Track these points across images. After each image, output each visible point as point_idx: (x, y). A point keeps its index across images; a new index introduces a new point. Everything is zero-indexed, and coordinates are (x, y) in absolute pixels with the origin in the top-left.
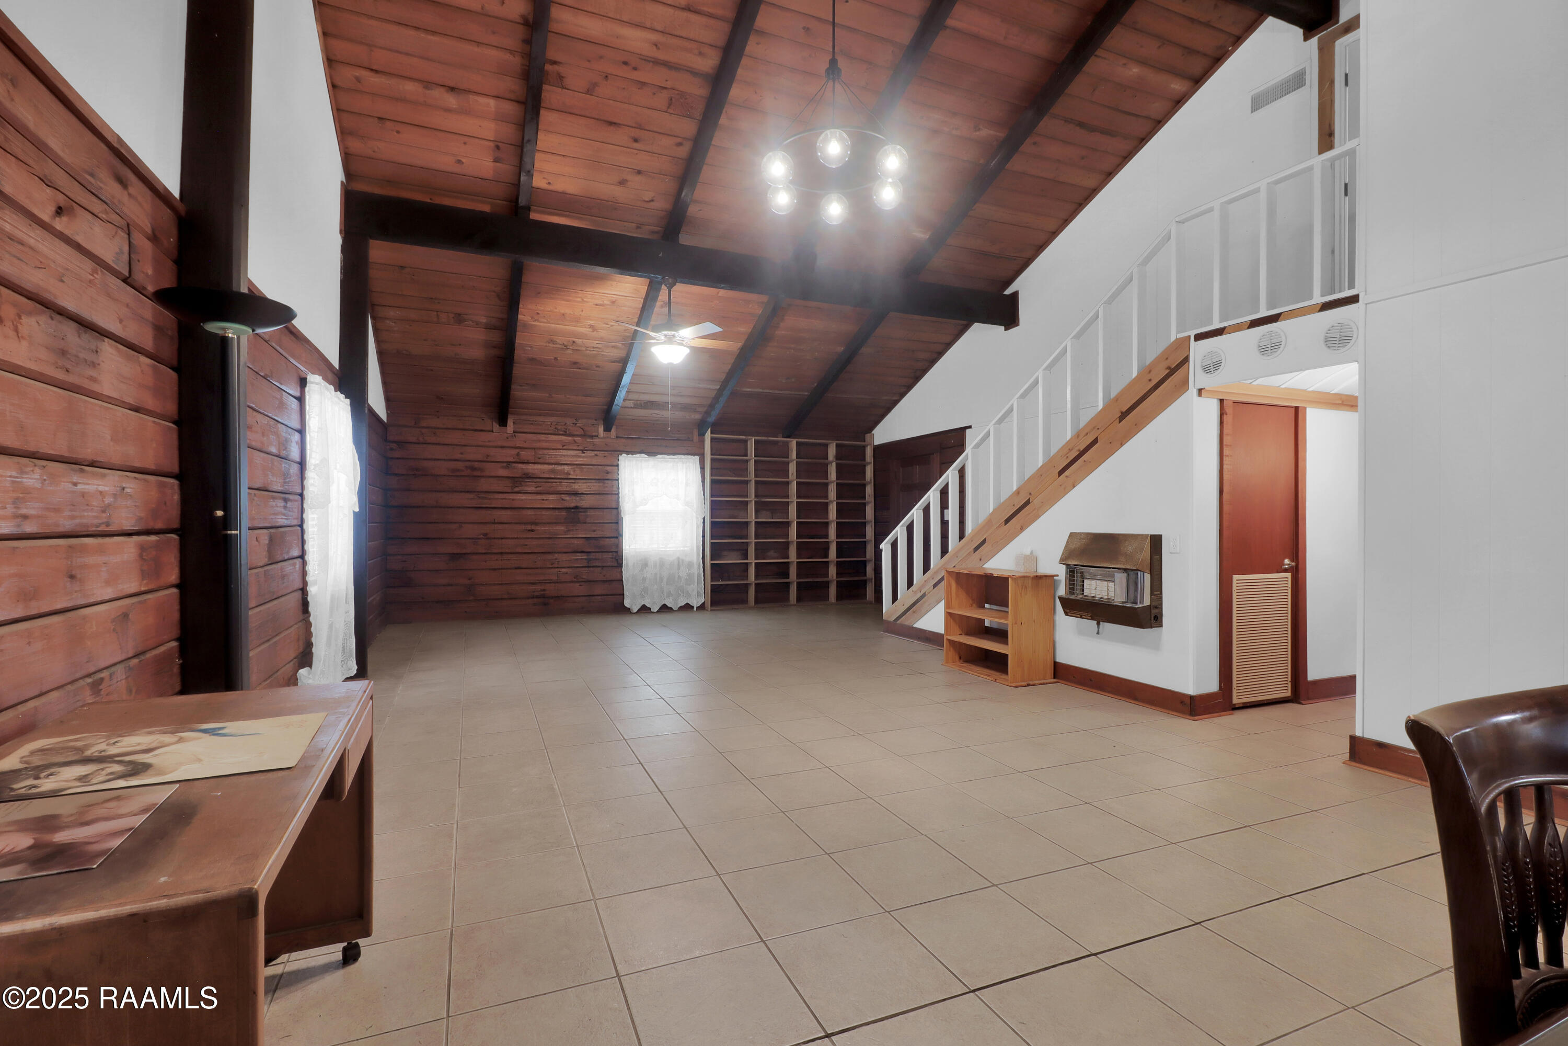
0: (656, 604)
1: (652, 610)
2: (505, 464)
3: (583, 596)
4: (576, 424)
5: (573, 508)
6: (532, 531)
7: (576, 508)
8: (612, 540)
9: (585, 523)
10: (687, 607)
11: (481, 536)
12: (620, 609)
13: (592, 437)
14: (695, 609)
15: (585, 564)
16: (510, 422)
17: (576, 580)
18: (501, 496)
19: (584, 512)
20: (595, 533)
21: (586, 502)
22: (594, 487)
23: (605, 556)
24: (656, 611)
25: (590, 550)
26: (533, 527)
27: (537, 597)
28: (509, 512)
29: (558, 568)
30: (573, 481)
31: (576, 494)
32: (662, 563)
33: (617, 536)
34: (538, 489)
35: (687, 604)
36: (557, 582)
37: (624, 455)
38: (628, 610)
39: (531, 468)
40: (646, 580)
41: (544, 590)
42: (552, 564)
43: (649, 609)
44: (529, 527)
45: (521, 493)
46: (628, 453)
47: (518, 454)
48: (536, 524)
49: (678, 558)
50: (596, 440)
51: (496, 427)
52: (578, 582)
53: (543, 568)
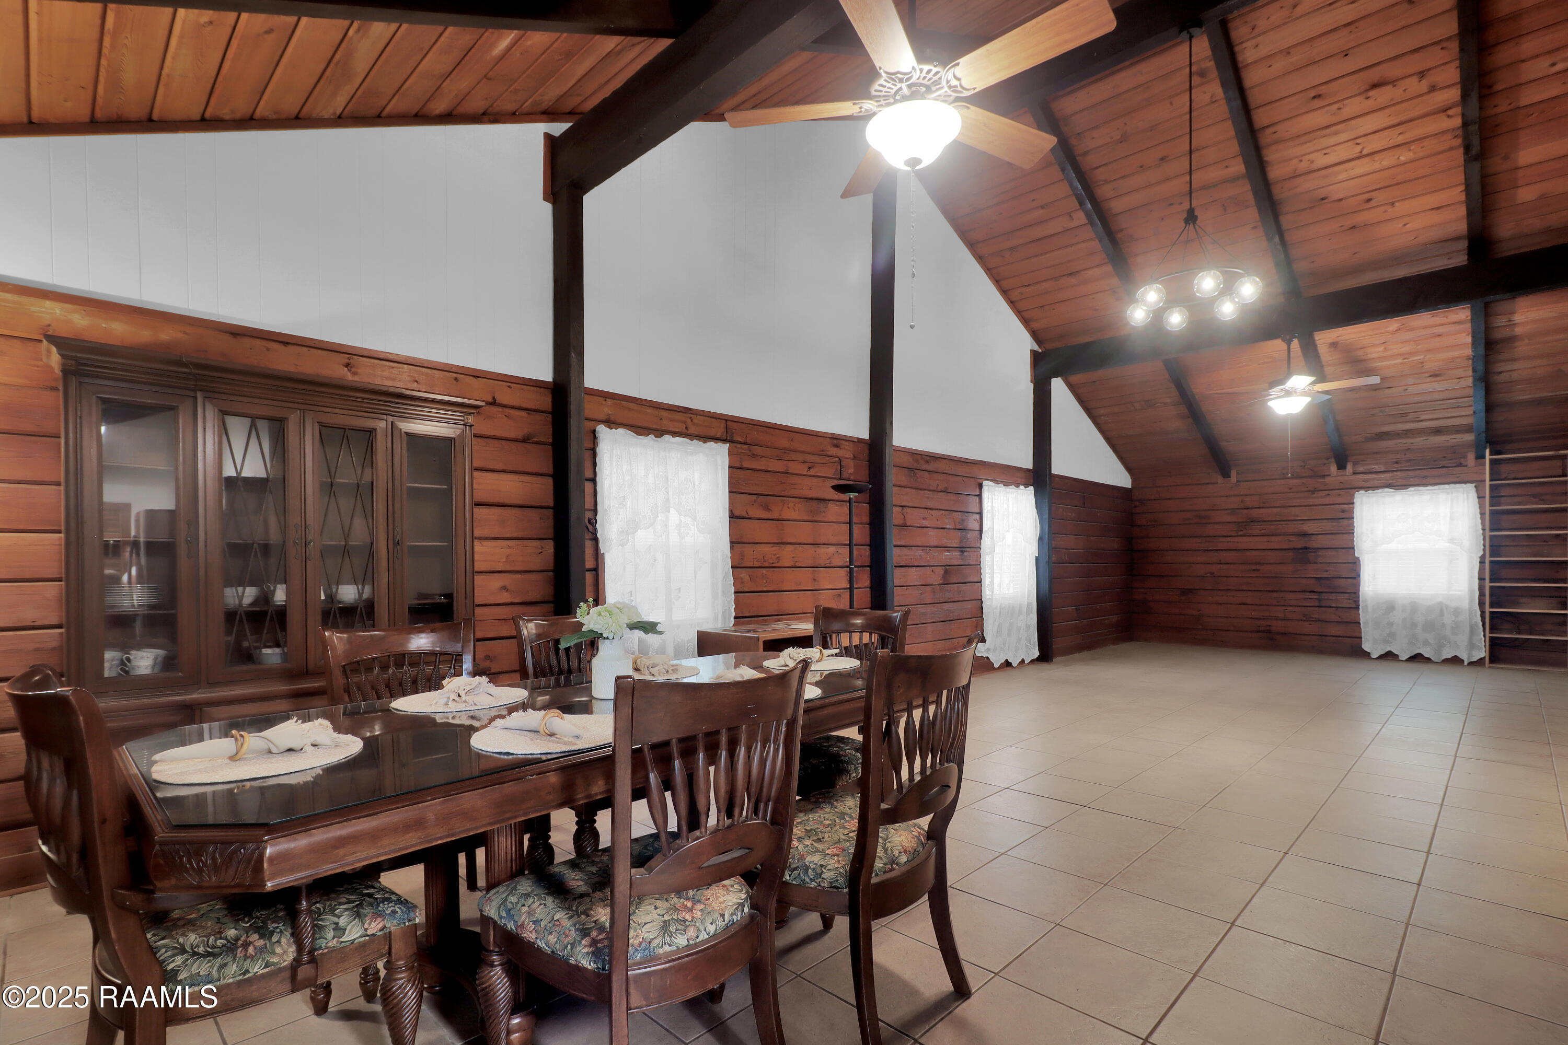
0: (1405, 652)
1: (1400, 658)
2: (1229, 511)
3: (1313, 635)
4: (1305, 466)
5: (1301, 549)
6: (1258, 570)
7: (1306, 548)
8: (1349, 580)
9: (1317, 563)
10: (1455, 661)
11: (1209, 575)
12: (1357, 652)
13: (1324, 476)
14: (1466, 663)
15: (1317, 604)
16: (1233, 474)
17: (1305, 619)
18: (1229, 539)
19: (1315, 552)
20: (1328, 573)
21: (1316, 543)
22: (1327, 526)
23: (1341, 596)
24: (1404, 659)
25: (1321, 591)
26: (1258, 567)
27: (1263, 632)
28: (1233, 554)
29: (1284, 606)
30: (1301, 522)
31: (1305, 535)
32: (1414, 607)
33: (1355, 577)
34: (1263, 531)
35: (1456, 656)
36: (1284, 620)
37: (1362, 492)
38: (1366, 655)
39: (1255, 513)
40: (1393, 624)
41: (1270, 626)
42: (1278, 602)
43: (1397, 656)
44: (1254, 567)
45: (1245, 536)
46: (1367, 488)
47: (1242, 501)
48: (1260, 564)
49: (1441, 603)
50: (1328, 479)
51: (1220, 479)
52: (1308, 621)
53: (1268, 605)
